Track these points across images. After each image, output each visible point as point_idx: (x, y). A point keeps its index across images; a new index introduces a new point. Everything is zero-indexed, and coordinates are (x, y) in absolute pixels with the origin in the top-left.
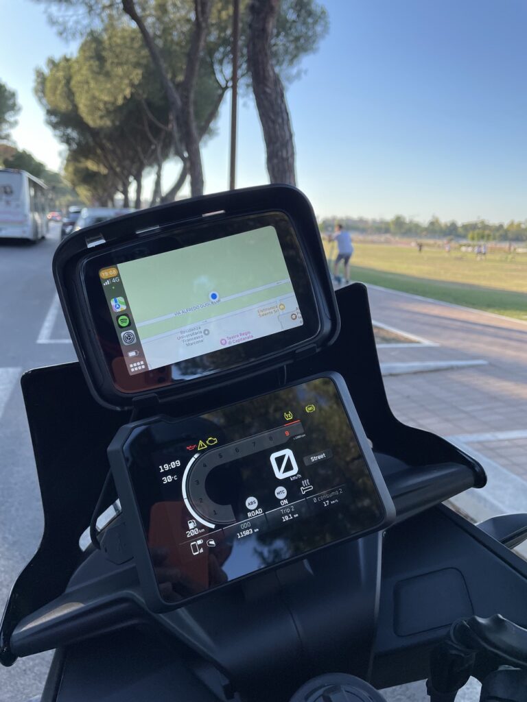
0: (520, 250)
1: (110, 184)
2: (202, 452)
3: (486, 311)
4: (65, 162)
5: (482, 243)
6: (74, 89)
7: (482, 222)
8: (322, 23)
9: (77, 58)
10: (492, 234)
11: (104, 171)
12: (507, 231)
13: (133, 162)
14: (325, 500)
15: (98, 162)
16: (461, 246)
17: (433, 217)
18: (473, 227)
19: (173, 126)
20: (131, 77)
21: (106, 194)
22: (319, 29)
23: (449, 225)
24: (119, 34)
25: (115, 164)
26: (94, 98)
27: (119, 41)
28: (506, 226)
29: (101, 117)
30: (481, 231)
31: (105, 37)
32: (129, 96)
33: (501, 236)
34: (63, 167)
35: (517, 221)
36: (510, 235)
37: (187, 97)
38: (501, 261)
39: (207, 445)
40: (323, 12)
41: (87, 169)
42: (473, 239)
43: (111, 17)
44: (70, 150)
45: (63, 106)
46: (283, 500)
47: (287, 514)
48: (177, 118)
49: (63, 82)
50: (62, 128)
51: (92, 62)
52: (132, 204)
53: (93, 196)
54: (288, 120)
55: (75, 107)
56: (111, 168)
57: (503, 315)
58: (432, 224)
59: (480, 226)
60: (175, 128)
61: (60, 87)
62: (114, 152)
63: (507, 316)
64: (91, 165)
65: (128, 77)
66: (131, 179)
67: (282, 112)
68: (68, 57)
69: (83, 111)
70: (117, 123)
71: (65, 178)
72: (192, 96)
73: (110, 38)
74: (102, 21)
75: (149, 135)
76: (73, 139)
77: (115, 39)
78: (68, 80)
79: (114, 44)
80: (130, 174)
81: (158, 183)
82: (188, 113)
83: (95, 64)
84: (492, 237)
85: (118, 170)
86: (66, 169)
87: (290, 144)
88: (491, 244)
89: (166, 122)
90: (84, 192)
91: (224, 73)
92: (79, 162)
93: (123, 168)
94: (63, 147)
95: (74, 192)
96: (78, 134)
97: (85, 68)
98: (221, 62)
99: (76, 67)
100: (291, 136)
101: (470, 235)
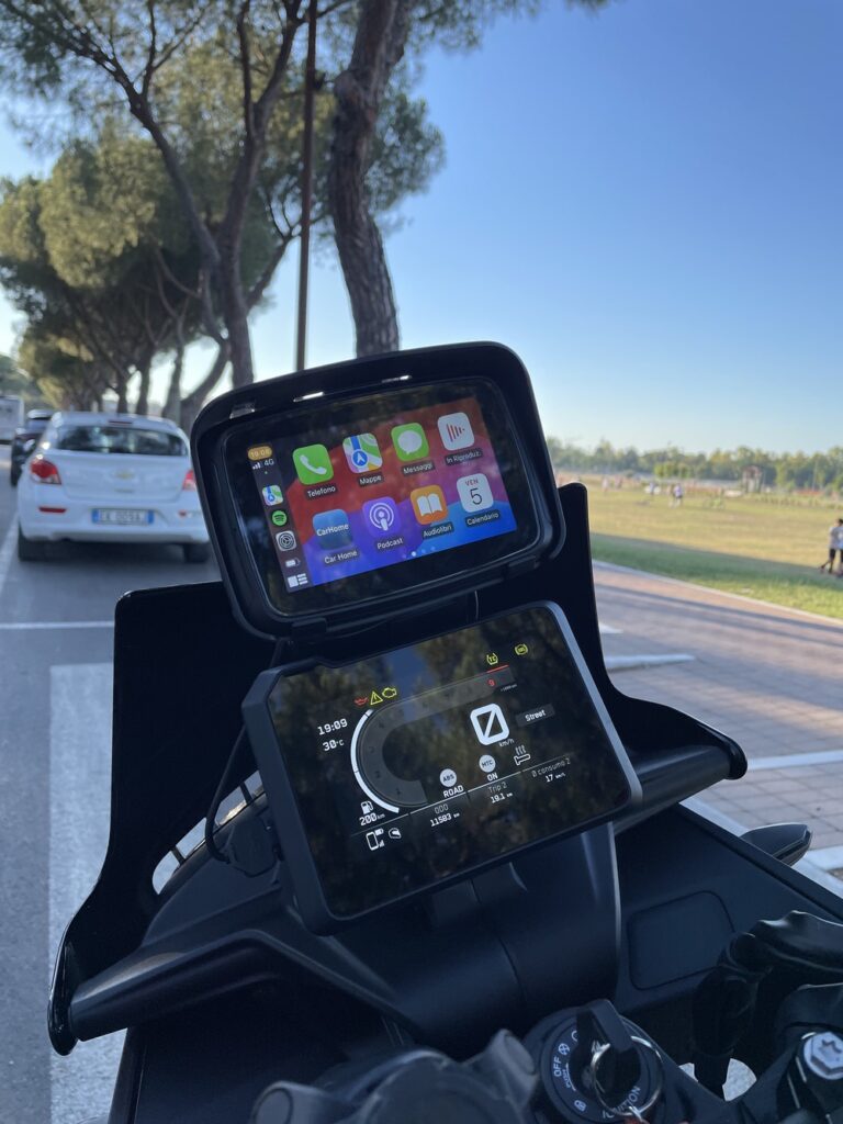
0: (731, 493)
1: (97, 375)
2: (376, 708)
3: (687, 581)
4: (21, 339)
5: (675, 480)
6: (44, 228)
7: (674, 451)
8: (437, 152)
9: (49, 180)
10: (689, 468)
11: (86, 355)
12: (710, 464)
13: (136, 343)
14: (547, 774)
15: (78, 340)
16: (644, 485)
17: (602, 441)
18: (661, 457)
19: (204, 291)
20: (139, 213)
21: (88, 392)
22: (431, 159)
23: (625, 453)
24: (121, 148)
25: (104, 345)
26: (76, 241)
27: (121, 159)
28: (708, 457)
29: (88, 273)
30: (673, 464)
31: (99, 151)
32: (135, 243)
33: (702, 471)
34: (18, 347)
35: (724, 450)
36: (715, 470)
37: (230, 248)
38: (704, 508)
39: (383, 697)
40: (438, 136)
41: (59, 351)
42: (661, 474)
43: (109, 121)
44: (30, 321)
45: (23, 252)
46: (491, 773)
47: (498, 793)
48: (213, 279)
49: (26, 215)
50: (18, 288)
51: (76, 187)
52: (131, 409)
53: (66, 394)
54: (390, 288)
55: (45, 255)
56: (98, 352)
57: (710, 587)
58: (600, 451)
59: (670, 455)
60: (208, 293)
61: (19, 223)
62: (105, 327)
63: (718, 588)
64: (66, 346)
65: (135, 213)
66: (132, 369)
67: (380, 276)
68: (35, 177)
69: (58, 262)
70: (114, 282)
71: (21, 365)
72: (238, 245)
73: (107, 153)
74: (96, 126)
75: (165, 303)
76: (38, 305)
77: (114, 155)
78: (35, 213)
79: (112, 163)
80: (130, 362)
81: (176, 376)
82: (232, 271)
83: (80, 191)
84: (688, 474)
85: (111, 354)
86: (23, 350)
87: (392, 324)
88: (688, 483)
89: (194, 284)
90: (50, 388)
91: (287, 214)
92: (45, 340)
93: (120, 352)
94: (21, 317)
95: (34, 387)
96: (47, 295)
97: (62, 195)
98: (282, 199)
99: (49, 193)
100: (394, 312)
101: (657, 469)
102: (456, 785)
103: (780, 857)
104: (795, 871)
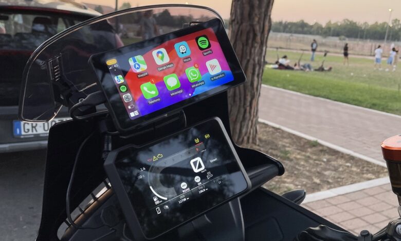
2: (156, 162)
14: (219, 181)
39: (158, 158)
47: (202, 189)
102: (187, 188)
103: (295, 202)
104: (301, 207)
